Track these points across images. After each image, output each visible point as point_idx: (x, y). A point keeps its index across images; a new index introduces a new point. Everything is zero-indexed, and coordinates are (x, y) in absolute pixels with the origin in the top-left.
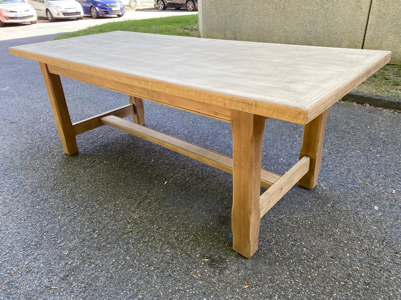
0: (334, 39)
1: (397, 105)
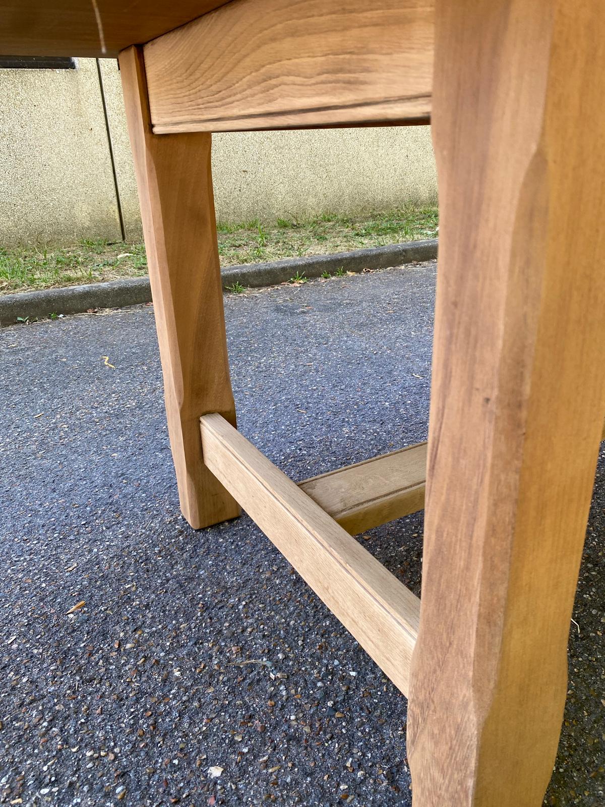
0: (51, 204)
1: (404, 256)
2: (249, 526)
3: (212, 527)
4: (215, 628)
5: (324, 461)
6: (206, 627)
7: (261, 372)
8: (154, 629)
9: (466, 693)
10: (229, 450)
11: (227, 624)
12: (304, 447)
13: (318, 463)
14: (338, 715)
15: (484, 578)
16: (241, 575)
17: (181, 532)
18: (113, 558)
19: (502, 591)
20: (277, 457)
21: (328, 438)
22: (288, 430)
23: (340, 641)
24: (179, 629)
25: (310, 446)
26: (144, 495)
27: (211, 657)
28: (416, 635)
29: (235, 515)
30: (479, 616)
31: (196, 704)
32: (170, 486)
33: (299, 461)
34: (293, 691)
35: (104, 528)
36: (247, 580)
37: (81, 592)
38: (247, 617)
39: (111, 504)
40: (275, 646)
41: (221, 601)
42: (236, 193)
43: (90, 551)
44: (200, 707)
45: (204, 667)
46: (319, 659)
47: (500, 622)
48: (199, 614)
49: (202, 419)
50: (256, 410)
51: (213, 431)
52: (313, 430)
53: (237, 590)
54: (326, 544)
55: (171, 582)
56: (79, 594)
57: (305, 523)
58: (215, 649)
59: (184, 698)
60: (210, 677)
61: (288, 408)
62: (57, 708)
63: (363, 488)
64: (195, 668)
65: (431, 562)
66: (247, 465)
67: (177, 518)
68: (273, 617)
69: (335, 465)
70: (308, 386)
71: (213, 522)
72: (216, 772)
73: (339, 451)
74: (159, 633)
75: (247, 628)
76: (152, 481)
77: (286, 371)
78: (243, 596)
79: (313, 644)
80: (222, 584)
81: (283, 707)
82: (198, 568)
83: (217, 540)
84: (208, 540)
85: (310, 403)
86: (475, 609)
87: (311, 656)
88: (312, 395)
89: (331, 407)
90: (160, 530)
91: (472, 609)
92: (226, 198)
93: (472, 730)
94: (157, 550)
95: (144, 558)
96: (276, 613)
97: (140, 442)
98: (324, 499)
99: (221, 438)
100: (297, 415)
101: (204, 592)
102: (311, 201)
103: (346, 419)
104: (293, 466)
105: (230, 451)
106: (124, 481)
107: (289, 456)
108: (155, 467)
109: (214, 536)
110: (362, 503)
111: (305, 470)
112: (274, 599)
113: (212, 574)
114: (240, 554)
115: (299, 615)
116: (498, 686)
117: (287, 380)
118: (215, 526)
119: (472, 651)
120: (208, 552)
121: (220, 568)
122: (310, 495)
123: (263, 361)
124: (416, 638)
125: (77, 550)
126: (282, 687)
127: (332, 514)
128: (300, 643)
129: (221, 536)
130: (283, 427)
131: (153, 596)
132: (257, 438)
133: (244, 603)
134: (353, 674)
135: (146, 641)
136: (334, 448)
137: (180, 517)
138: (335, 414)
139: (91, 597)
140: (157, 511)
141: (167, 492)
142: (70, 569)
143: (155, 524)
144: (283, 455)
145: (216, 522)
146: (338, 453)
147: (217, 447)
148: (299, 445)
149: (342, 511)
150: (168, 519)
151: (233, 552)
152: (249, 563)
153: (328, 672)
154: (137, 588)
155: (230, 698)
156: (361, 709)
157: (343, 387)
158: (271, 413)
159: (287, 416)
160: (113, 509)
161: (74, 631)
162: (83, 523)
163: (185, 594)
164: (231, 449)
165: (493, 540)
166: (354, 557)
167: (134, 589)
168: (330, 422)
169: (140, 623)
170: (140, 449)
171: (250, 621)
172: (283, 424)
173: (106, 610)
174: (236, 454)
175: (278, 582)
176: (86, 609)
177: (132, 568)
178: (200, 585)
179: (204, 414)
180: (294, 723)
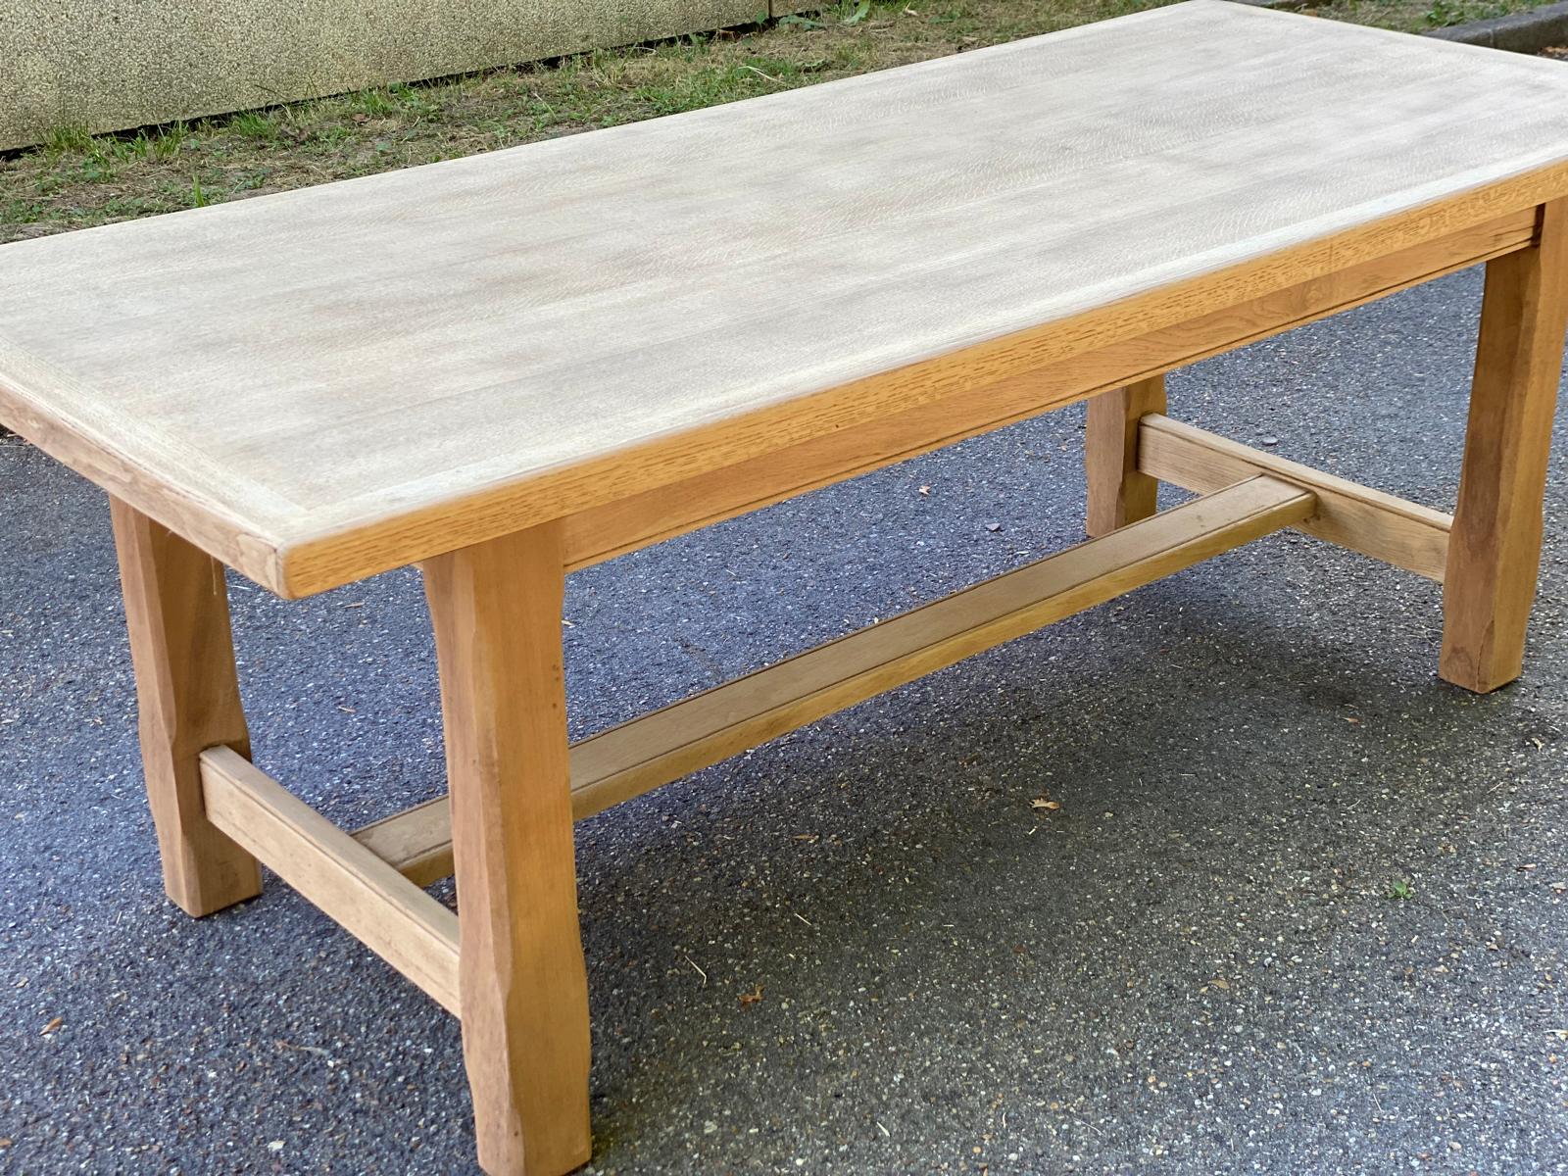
2: (276, 906)
3: (220, 912)
4: (250, 1028)
5: (390, 798)
6: (237, 1028)
7: (257, 628)
8: (169, 1037)
9: (492, 977)
10: (251, 797)
11: (266, 1021)
12: (356, 778)
13: (381, 803)
14: (410, 1087)
15: (490, 882)
16: (275, 968)
17: (173, 924)
18: (79, 966)
19: (504, 889)
20: (310, 799)
21: (396, 758)
22: (325, 749)
23: (414, 1023)
24: (201, 1033)
25: (366, 775)
26: (96, 876)
27: (251, 1056)
28: (458, 949)
29: (253, 893)
30: (492, 911)
31: (242, 1097)
32: (136, 860)
33: (348, 802)
34: (357, 1074)
35: (50, 929)
36: (286, 972)
37: (49, 1010)
38: (291, 1012)
39: (46, 894)
40: (332, 1036)
41: (252, 999)
42: (107, 26)
43: (40, 961)
44: (248, 1100)
45: (245, 1066)
46: (388, 1043)
47: (506, 913)
48: (226, 1015)
49: (203, 756)
50: (261, 713)
51: (224, 773)
52: (369, 746)
53: (273, 985)
54: (384, 894)
55: (176, 985)
56: (48, 1012)
57: (361, 876)
58: (255, 1047)
59: (227, 1095)
60: (255, 1073)
61: (322, 706)
62: (73, 1120)
63: (431, 833)
64: (234, 1068)
65: (461, 878)
66: (280, 815)
67: (161, 904)
68: (326, 1008)
69: (407, 803)
70: (356, 656)
71: (222, 905)
72: (276, 1146)
73: (415, 781)
74: (177, 1041)
75: (292, 1022)
76: (104, 856)
77: (310, 623)
78: (281, 990)
79: (380, 1029)
80: (250, 980)
81: (346, 1089)
82: (211, 965)
83: (232, 928)
84: (217, 930)
85: (362, 692)
86: (489, 909)
87: (378, 1041)
88: (365, 675)
89: (402, 697)
90: (139, 924)
91: (487, 908)
92: (76, 43)
93: (500, 1007)
94: (143, 950)
95: (127, 961)
96: (330, 1004)
97: (57, 791)
98: (383, 849)
99: (238, 783)
100: (338, 717)
101: (226, 991)
102: (331, 35)
103: (430, 721)
104: (339, 812)
105: (254, 800)
106: (55, 858)
107: (330, 796)
108: (99, 831)
109: (226, 925)
110: (429, 850)
111: (359, 816)
112: (325, 989)
113: (234, 970)
114: (270, 942)
115: (360, 1003)
116: (514, 964)
117: (313, 644)
118: (226, 911)
119: (491, 941)
120: (222, 944)
121: (244, 963)
122: (366, 845)
123: (258, 600)
124: (459, 951)
125: (18, 962)
126: (344, 1072)
127: (393, 864)
128: (363, 1029)
129: (236, 924)
130: (315, 744)
131: (155, 1003)
132: (270, 767)
133: (285, 997)
134: (429, 1051)
135: (162, 1050)
136: (407, 776)
137: (166, 904)
138: (409, 711)
139: (66, 1013)
140: (127, 898)
141: (133, 869)
142: (21, 984)
143: (129, 916)
144: (320, 795)
145: (226, 904)
146: (415, 784)
147: (231, 795)
148: (347, 775)
149: (405, 860)
150: (147, 908)
151: (259, 942)
152: (285, 952)
153: (398, 1053)
154: (129, 997)
155: (282, 1088)
156: (437, 1079)
157: (424, 655)
158: (290, 717)
159: (321, 721)
160: (52, 901)
161: (58, 1052)
162: (11, 925)
163: (200, 995)
164: (256, 797)
165: (491, 854)
166: (415, 902)
167: (125, 998)
168: (400, 728)
169: (147, 1034)
170: (62, 803)
171: (296, 1015)
172: (315, 738)
173: (95, 1024)
174: (263, 802)
175: (328, 970)
176: (64, 1026)
177: (113, 974)
178: (219, 984)
179: (205, 749)
180: (360, 1100)
